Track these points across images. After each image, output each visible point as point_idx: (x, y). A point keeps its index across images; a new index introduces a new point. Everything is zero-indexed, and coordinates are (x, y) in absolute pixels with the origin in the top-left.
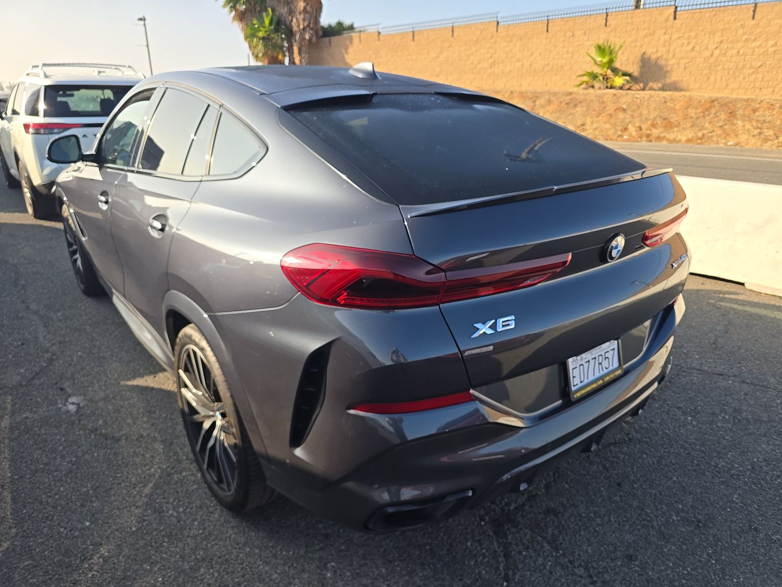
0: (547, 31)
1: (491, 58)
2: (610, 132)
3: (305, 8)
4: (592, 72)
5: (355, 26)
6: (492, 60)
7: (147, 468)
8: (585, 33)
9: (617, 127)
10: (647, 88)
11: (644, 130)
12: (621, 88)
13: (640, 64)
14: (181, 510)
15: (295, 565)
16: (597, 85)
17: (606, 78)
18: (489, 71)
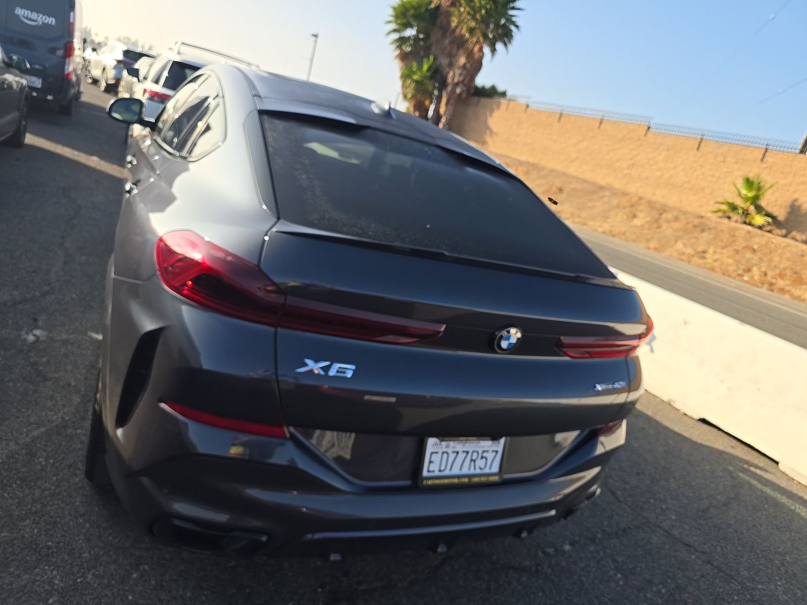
0: (698, 149)
1: (631, 159)
2: (731, 268)
3: (465, 65)
4: (733, 203)
5: (509, 93)
6: (631, 162)
7: (52, 413)
8: (737, 162)
9: (740, 266)
10: (789, 236)
11: (769, 277)
12: (760, 228)
13: (789, 210)
14: (51, 461)
15: (111, 553)
16: (735, 217)
17: (746, 213)
18: (626, 172)
